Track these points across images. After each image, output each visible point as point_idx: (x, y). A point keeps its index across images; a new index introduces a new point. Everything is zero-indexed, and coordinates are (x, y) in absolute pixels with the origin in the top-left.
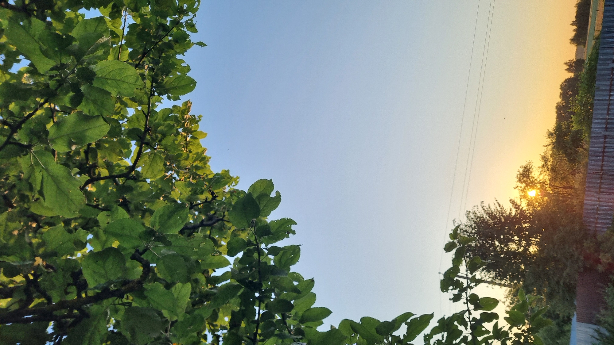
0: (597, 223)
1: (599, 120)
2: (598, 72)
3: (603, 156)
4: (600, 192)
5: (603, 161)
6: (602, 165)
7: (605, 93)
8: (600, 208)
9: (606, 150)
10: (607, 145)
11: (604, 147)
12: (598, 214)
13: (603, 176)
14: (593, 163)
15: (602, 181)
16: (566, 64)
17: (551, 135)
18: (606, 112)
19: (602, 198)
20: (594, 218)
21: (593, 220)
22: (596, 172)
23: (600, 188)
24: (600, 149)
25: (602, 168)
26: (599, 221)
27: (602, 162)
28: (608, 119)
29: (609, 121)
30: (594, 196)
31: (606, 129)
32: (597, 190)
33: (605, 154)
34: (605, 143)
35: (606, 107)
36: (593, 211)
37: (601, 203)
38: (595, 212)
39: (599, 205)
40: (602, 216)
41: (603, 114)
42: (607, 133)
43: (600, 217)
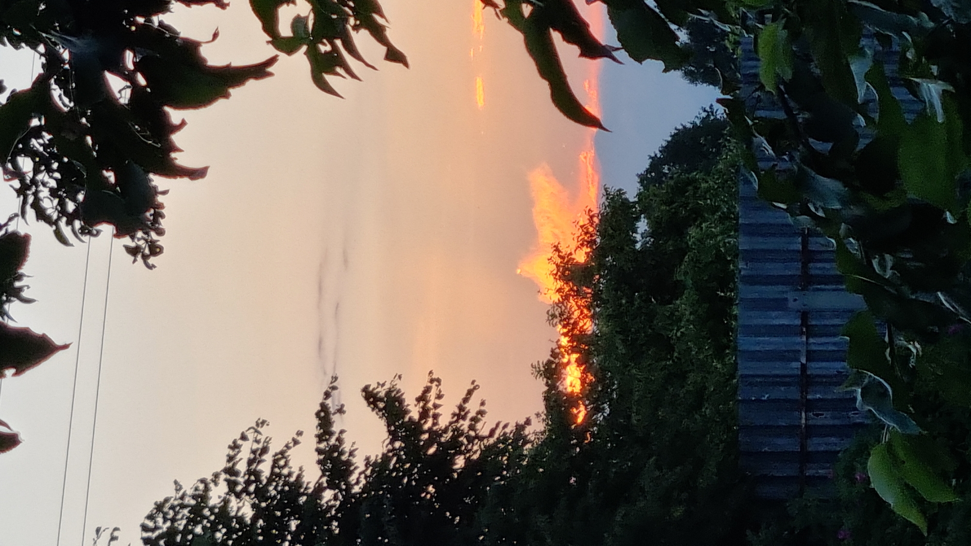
12: (809, 406)
19: (821, 313)
20: (792, 430)
21: (788, 444)
30: (780, 304)
36: (780, 392)
38: (794, 393)
43: (819, 422)
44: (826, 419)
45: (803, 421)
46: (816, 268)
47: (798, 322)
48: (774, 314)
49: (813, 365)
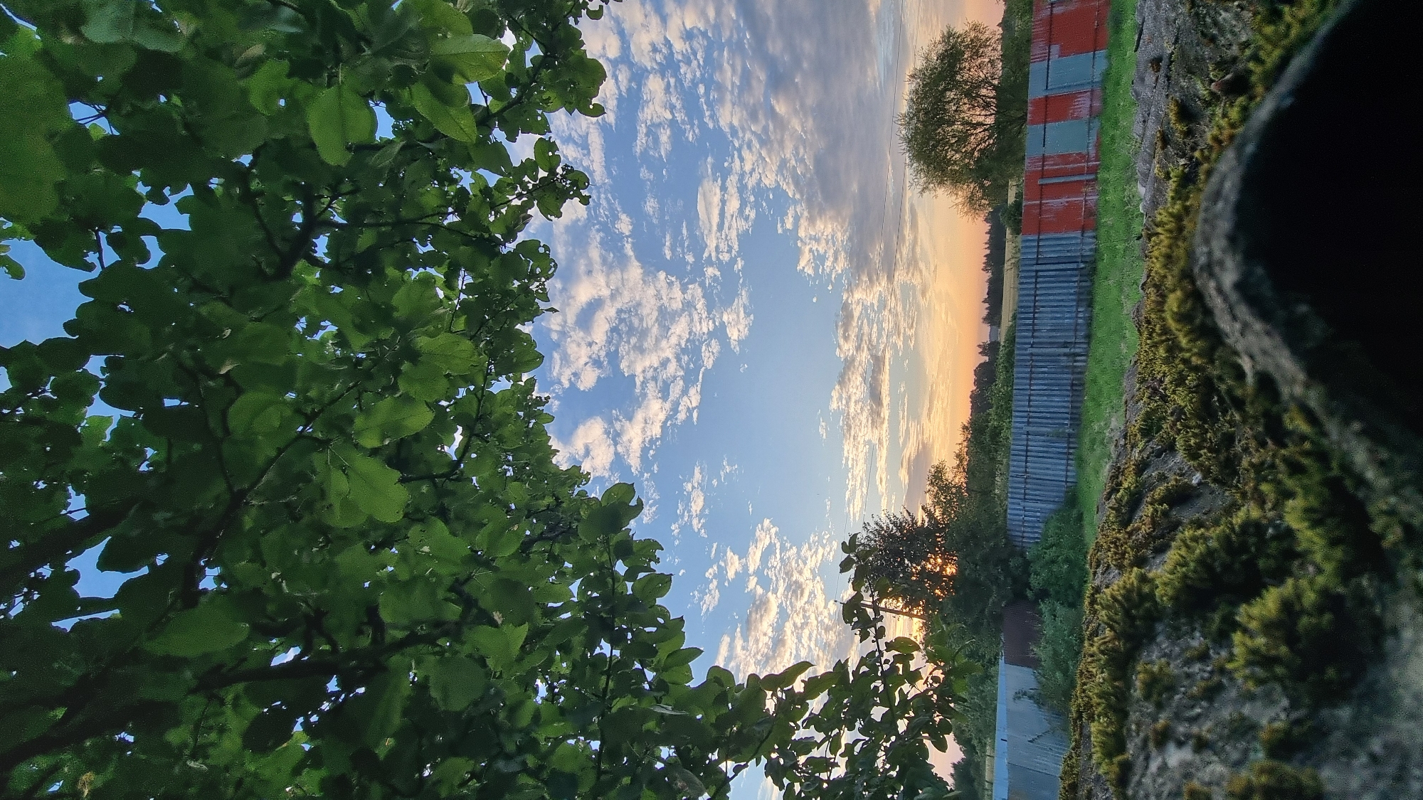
0: (1023, 537)
1: (1020, 413)
2: (1017, 358)
3: (1027, 456)
4: (1025, 500)
5: (1026, 462)
6: (1026, 467)
7: (1025, 381)
9: (1030, 448)
10: (1030, 443)
11: (1027, 446)
13: (1028, 480)
14: (1015, 463)
15: (1028, 486)
16: (979, 346)
17: (965, 428)
18: (1027, 403)
19: (1028, 507)
20: (1020, 531)
22: (1020, 474)
23: (1025, 494)
24: (1024, 448)
25: (1026, 470)
26: (1025, 534)
27: (1026, 464)
28: (1030, 412)
29: (1031, 414)
31: (1029, 423)
32: (1022, 496)
33: (1029, 454)
34: (1028, 440)
35: (1027, 398)
36: (1018, 523)
37: (1027, 513)
39: (1025, 516)
40: (1029, 530)
41: (1024, 406)
42: (1030, 429)
43: (1026, 530)
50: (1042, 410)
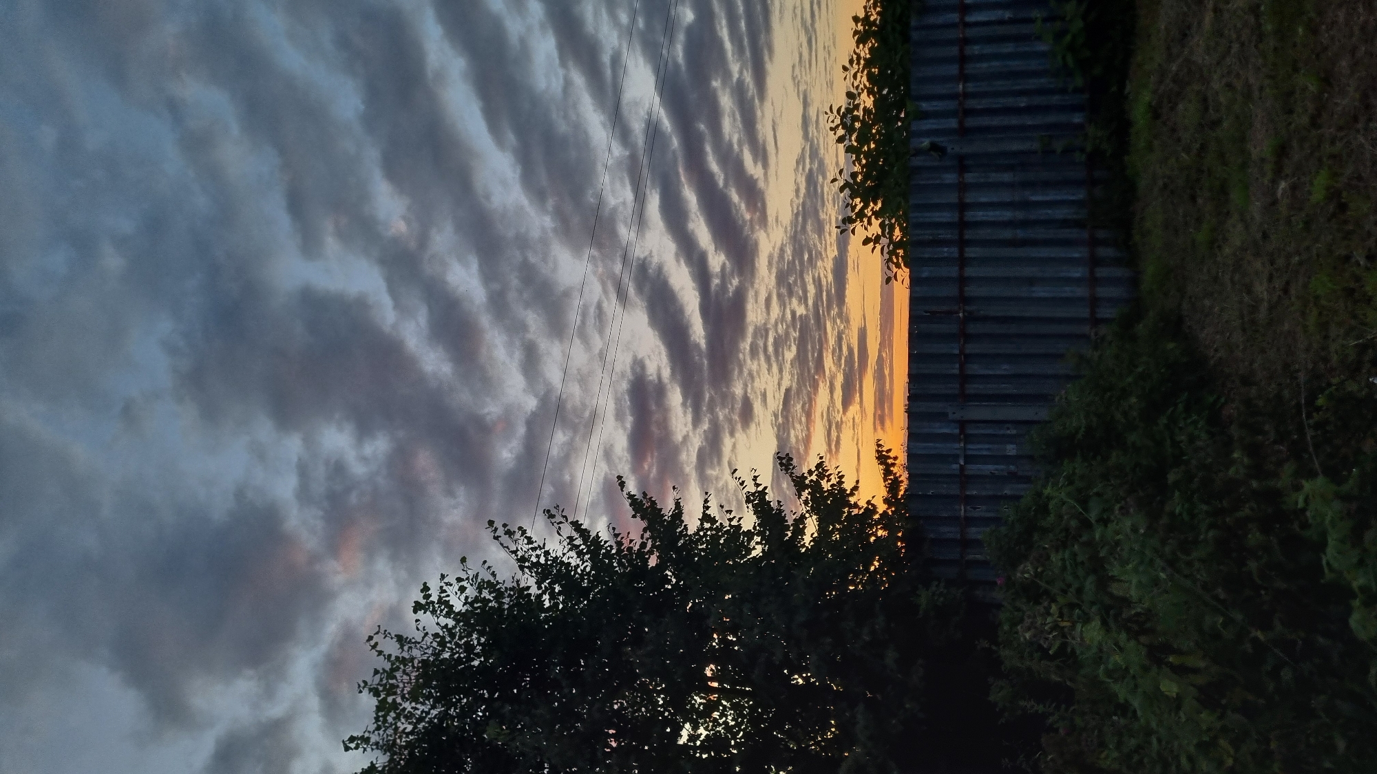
1: (935, 103)
3: (963, 243)
4: (965, 398)
5: (963, 262)
6: (963, 281)
8: (973, 469)
9: (971, 215)
10: (970, 198)
11: (963, 207)
12: (968, 500)
13: (973, 328)
15: (971, 348)
18: (954, 69)
19: (976, 424)
21: (950, 532)
22: (945, 308)
23: (964, 378)
25: (961, 291)
27: (962, 268)
28: (966, 95)
29: (972, 103)
30: (941, 417)
31: (964, 132)
33: (969, 235)
34: (963, 187)
35: (953, 51)
36: (943, 489)
37: (975, 448)
38: (954, 490)
39: (969, 459)
41: (947, 80)
42: (967, 149)
43: (976, 514)
44: (981, 511)
45: (962, 513)
46: (972, 388)
47: (957, 431)
48: (937, 425)
49: (969, 466)
50: (1000, 85)
